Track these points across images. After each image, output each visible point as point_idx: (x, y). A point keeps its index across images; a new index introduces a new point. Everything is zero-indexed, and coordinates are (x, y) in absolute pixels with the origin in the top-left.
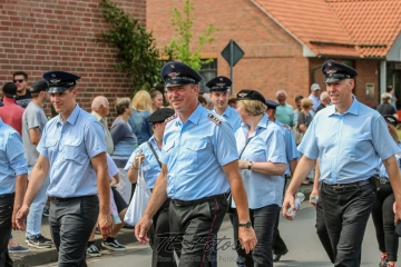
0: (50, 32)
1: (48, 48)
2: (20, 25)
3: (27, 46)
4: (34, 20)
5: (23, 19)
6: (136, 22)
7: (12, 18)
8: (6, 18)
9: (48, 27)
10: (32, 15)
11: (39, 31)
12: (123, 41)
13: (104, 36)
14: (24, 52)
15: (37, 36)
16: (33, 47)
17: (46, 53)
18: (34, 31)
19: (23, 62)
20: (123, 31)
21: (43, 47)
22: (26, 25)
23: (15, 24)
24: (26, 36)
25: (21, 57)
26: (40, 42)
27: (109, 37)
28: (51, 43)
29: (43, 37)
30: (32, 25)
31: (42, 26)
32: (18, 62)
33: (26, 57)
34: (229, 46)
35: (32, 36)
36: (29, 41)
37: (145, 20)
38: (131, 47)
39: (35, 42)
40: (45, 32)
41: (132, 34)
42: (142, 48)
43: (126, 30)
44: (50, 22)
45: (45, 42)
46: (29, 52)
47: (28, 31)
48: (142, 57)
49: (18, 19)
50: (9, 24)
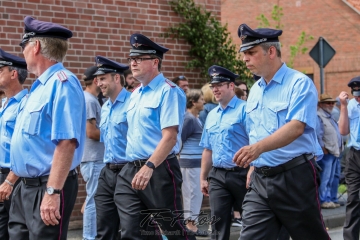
0: (111, 25)
1: (109, 43)
2: (77, 17)
3: (85, 41)
4: (93, 12)
5: (80, 10)
6: (209, 14)
7: (67, 10)
8: (61, 9)
9: (108, 19)
10: (90, 6)
11: (99, 24)
12: (195, 36)
13: (172, 30)
14: (82, 47)
15: (96, 30)
16: (91, 42)
17: (107, 48)
18: (93, 24)
19: (82, 59)
20: (194, 24)
21: (104, 43)
22: (83, 17)
23: (70, 16)
24: (84, 29)
25: (78, 53)
26: (99, 36)
27: (179, 31)
28: (112, 37)
29: (103, 31)
30: (90, 18)
31: (102, 19)
32: (75, 59)
33: (85, 53)
34: (318, 44)
35: (90, 30)
36: (87, 35)
37: (219, 13)
38: (203, 43)
39: (94, 36)
40: (106, 25)
41: (204, 27)
42: (216, 43)
43: (198, 24)
44: (111, 14)
45: (106, 37)
46: (88, 47)
47: (86, 23)
48: (216, 53)
49: (73, 10)
50: (64, 15)
